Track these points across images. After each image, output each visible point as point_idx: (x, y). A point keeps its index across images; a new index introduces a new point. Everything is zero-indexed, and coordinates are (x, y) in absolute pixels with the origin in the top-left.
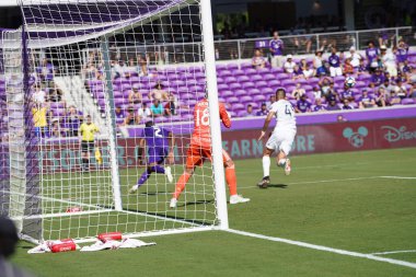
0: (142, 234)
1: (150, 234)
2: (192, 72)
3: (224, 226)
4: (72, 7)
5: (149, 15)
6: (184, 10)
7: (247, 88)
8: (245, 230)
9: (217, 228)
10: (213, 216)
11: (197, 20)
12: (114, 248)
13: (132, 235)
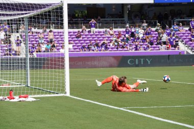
0: (35, 96)
1: (38, 96)
2: (58, 33)
3: (68, 94)
4: (8, 4)
5: (43, 10)
6: (57, 9)
7: (85, 41)
8: (76, 97)
9: (65, 95)
10: (64, 90)
11: (62, 13)
12: (23, 101)
13: (31, 96)
